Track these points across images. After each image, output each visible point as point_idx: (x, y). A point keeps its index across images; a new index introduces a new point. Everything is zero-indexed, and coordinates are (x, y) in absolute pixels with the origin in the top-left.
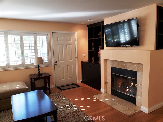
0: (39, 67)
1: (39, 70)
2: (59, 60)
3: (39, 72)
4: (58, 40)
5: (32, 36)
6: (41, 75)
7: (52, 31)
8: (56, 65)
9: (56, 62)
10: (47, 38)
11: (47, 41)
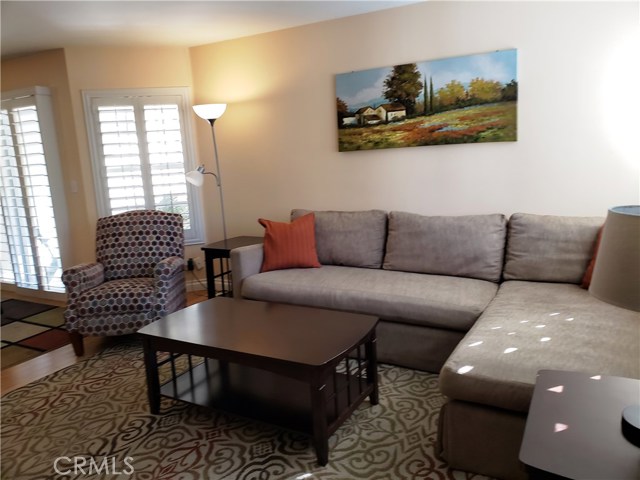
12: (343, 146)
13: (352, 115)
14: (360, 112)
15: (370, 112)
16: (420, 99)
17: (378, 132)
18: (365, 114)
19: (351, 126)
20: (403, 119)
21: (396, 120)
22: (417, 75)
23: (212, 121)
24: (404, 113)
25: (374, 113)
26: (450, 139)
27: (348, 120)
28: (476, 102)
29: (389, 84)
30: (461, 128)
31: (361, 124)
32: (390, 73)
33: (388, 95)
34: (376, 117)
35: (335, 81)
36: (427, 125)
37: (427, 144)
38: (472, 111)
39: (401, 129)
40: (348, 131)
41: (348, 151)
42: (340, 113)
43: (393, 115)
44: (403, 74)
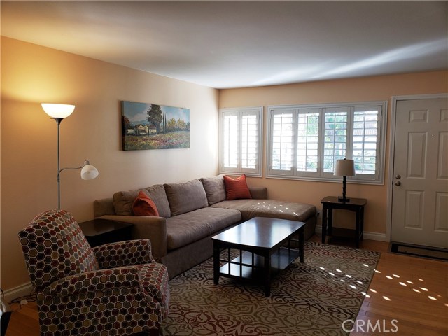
0: (345, 182)
1: (345, 188)
2: (410, 173)
3: (344, 193)
4: (412, 119)
5: (342, 113)
6: (348, 200)
7: (394, 98)
8: (399, 184)
9: (399, 177)
10: (380, 116)
11: (380, 122)
12: (124, 147)
13: (132, 128)
14: (136, 127)
15: (141, 128)
16: (161, 124)
17: (145, 140)
18: (139, 128)
19: (132, 134)
20: (155, 133)
21: (153, 134)
22: (160, 112)
24: (155, 131)
25: (143, 128)
26: (172, 147)
27: (130, 131)
28: (179, 129)
29: (150, 113)
30: (174, 141)
31: (137, 134)
32: (149, 108)
33: (149, 119)
34: (144, 131)
35: (121, 104)
36: (164, 138)
37: (164, 148)
38: (179, 133)
39: (155, 139)
40: (130, 137)
41: (130, 150)
42: (124, 125)
43: (151, 131)
44: (155, 110)
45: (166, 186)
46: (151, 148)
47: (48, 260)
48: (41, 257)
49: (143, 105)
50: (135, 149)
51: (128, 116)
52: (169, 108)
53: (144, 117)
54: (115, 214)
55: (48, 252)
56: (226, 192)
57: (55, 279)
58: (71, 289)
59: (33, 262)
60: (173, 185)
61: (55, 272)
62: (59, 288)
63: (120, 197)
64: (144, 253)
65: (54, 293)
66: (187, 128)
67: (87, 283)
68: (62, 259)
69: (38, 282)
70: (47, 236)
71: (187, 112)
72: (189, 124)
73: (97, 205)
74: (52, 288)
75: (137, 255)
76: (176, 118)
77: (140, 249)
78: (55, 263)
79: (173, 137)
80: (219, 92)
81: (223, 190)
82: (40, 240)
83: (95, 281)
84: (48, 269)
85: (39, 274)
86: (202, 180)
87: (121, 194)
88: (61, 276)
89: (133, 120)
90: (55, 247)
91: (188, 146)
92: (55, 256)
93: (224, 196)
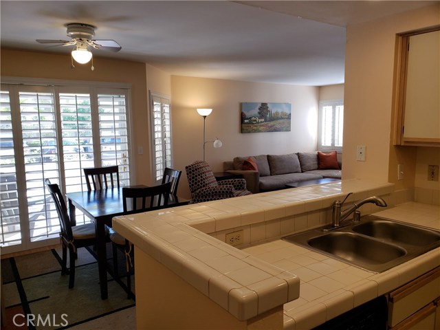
12: (242, 131)
13: (247, 119)
14: (250, 118)
15: (253, 119)
16: (268, 116)
17: (256, 126)
19: (247, 123)
20: (263, 122)
21: (261, 122)
22: (268, 108)
23: (205, 117)
24: (263, 120)
25: (255, 119)
26: (276, 130)
27: (246, 121)
28: (282, 118)
29: (260, 109)
30: (278, 126)
31: (251, 123)
32: (260, 105)
33: (259, 113)
34: (255, 121)
35: (241, 105)
36: (270, 125)
37: (269, 131)
38: (281, 121)
39: (263, 126)
40: (246, 125)
41: (245, 133)
42: (243, 117)
43: (260, 120)
44: (264, 106)
45: (268, 156)
46: (260, 131)
47: (196, 180)
48: (193, 178)
49: (255, 104)
50: (249, 132)
51: (245, 112)
52: (275, 104)
53: (256, 111)
54: (234, 169)
55: (196, 176)
56: (319, 164)
57: (198, 188)
58: (205, 192)
59: (190, 179)
60: (274, 156)
61: (198, 185)
62: (200, 192)
63: (237, 160)
64: (241, 186)
65: (198, 194)
66: (289, 117)
67: (211, 190)
68: (202, 180)
69: (192, 189)
70: (196, 170)
71: (289, 106)
72: (290, 114)
73: (225, 164)
74: (197, 192)
75: (238, 186)
76: (280, 111)
77: (240, 183)
78: (199, 182)
79: (276, 124)
80: (319, 89)
81: (316, 162)
82: (193, 171)
83: (214, 190)
84: (196, 183)
85: (193, 185)
86: (298, 154)
87: (238, 158)
88: (201, 187)
89: (248, 114)
90: (199, 175)
91: (288, 129)
92: (199, 178)
93: (316, 166)
